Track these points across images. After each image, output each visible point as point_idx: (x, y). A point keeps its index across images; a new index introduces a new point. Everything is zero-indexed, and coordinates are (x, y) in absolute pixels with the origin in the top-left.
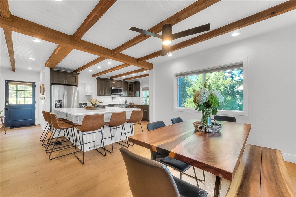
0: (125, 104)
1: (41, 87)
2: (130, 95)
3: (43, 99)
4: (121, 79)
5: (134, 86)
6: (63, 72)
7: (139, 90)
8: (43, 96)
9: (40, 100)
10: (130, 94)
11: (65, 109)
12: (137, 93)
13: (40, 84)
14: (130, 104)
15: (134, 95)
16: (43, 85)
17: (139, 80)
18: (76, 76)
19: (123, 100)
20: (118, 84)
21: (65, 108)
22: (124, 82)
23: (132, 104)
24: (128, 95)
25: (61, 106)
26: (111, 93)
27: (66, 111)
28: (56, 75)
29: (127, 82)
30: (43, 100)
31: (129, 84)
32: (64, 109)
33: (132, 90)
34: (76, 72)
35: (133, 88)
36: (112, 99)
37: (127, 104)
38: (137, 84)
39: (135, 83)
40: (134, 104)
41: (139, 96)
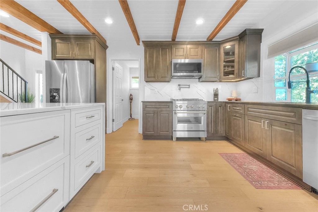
2: (226, 78)
6: (69, 38)
12: (250, 68)
14: (229, 100)
18: (91, 41)
19: (208, 91)
23: (234, 101)
24: (221, 78)
33: (234, 61)
35: (236, 56)
36: (180, 89)
37: (218, 100)
38: (247, 38)
39: (242, 36)
40: (240, 100)
41: (259, 75)
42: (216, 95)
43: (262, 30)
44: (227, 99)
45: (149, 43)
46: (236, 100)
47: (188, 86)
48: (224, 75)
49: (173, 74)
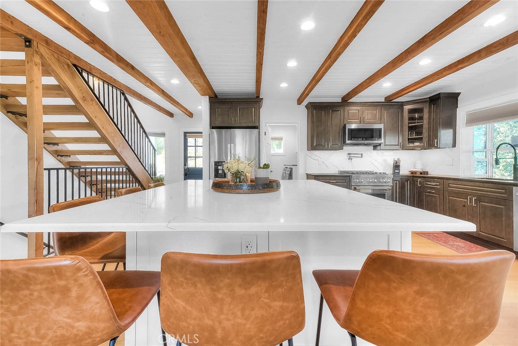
0: (394, 173)
2: (411, 145)
5: (430, 112)
7: (451, 123)
10: (412, 141)
12: (445, 135)
14: (412, 173)
15: (432, 143)
18: (255, 105)
19: (385, 161)
20: (368, 113)
22: (390, 103)
23: (418, 175)
24: (405, 145)
26: (344, 142)
28: (219, 109)
29: (402, 105)
31: (407, 108)
33: (422, 126)
35: (426, 122)
36: (350, 159)
37: (399, 173)
38: (441, 102)
39: (434, 100)
40: (427, 173)
41: (454, 145)
42: (397, 166)
43: (459, 94)
44: (409, 171)
45: (317, 104)
46: (421, 173)
47: (360, 156)
48: (409, 142)
49: (348, 142)
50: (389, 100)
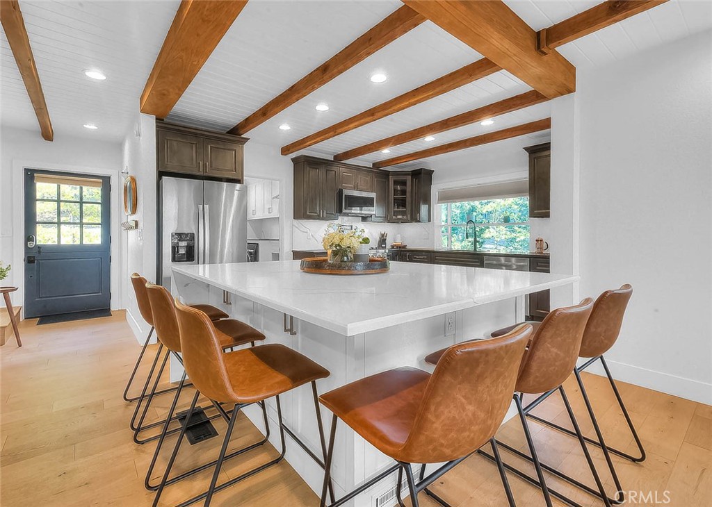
1: (126, 188)
2: (395, 218)
3: (131, 228)
4: (366, 160)
5: (412, 185)
6: (196, 134)
7: (427, 200)
8: (132, 219)
9: (124, 232)
10: (396, 213)
11: (204, 268)
12: (424, 209)
13: (125, 181)
15: (415, 218)
16: (133, 180)
17: (429, 162)
18: (237, 147)
20: (361, 179)
21: (204, 263)
22: (380, 172)
23: (399, 248)
24: (391, 218)
25: (190, 256)
26: (341, 212)
27: (207, 276)
29: (387, 174)
30: (132, 233)
31: (393, 178)
32: (201, 266)
33: (405, 199)
34: (236, 134)
35: (408, 194)
38: (422, 177)
39: (416, 174)
41: (429, 221)
43: (432, 172)
45: (312, 159)
48: (394, 215)
49: (344, 211)
50: (376, 165)
